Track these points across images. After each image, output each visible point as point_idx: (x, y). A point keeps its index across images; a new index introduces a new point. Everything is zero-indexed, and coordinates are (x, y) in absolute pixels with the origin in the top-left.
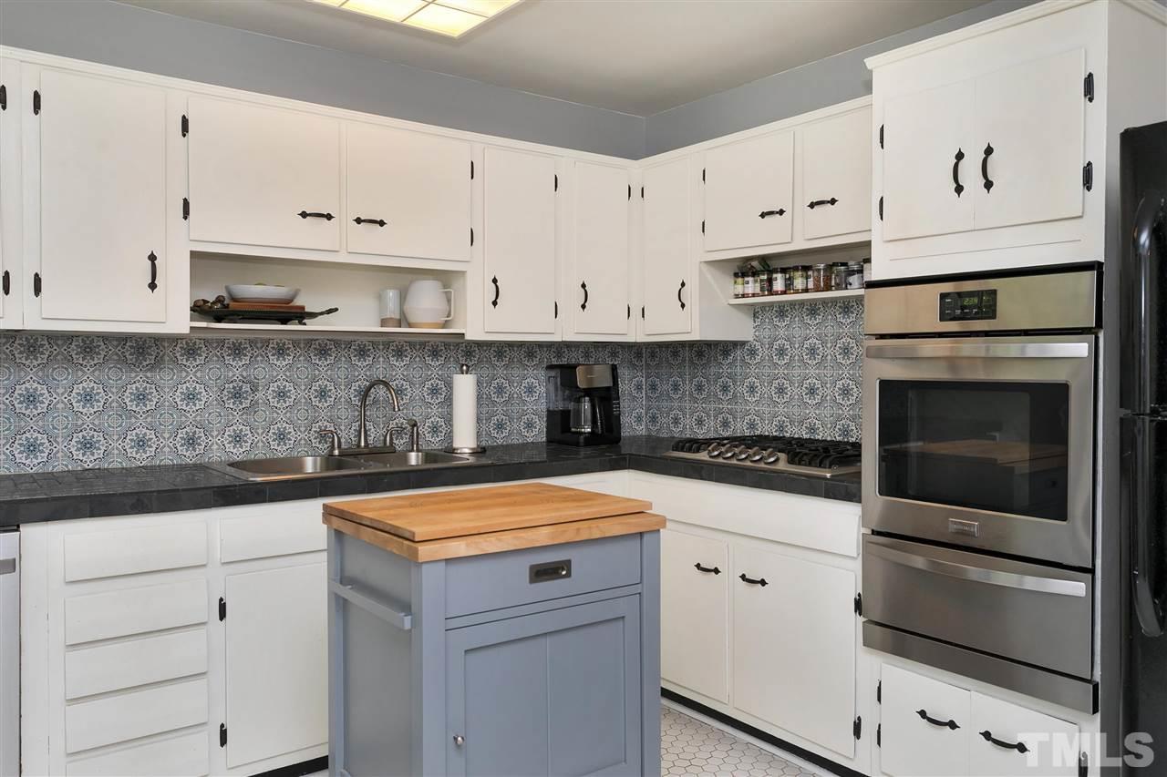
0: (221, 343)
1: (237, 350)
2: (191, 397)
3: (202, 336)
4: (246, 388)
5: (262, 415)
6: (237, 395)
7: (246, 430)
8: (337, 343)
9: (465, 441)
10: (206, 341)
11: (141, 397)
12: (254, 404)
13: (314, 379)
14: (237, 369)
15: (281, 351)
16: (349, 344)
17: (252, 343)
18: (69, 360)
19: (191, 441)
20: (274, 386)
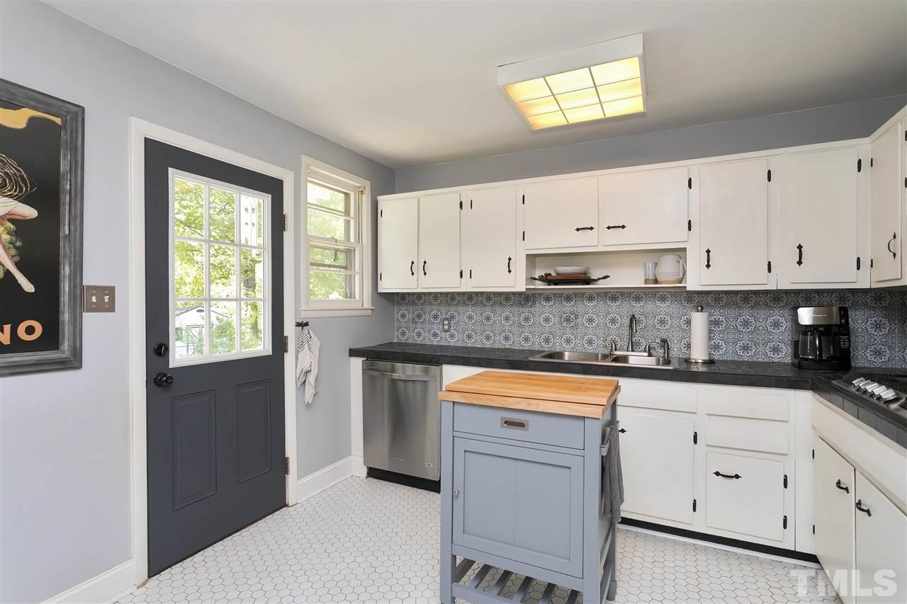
0: (561, 295)
1: (568, 298)
2: (547, 320)
3: (553, 292)
4: (572, 316)
5: (580, 331)
6: (568, 320)
7: (572, 337)
8: (622, 294)
9: (699, 354)
10: (554, 294)
11: (527, 319)
12: (576, 325)
13: (608, 313)
14: (568, 307)
15: (591, 298)
16: (629, 295)
17: (576, 294)
18: (500, 303)
19: (547, 340)
20: (586, 316)
